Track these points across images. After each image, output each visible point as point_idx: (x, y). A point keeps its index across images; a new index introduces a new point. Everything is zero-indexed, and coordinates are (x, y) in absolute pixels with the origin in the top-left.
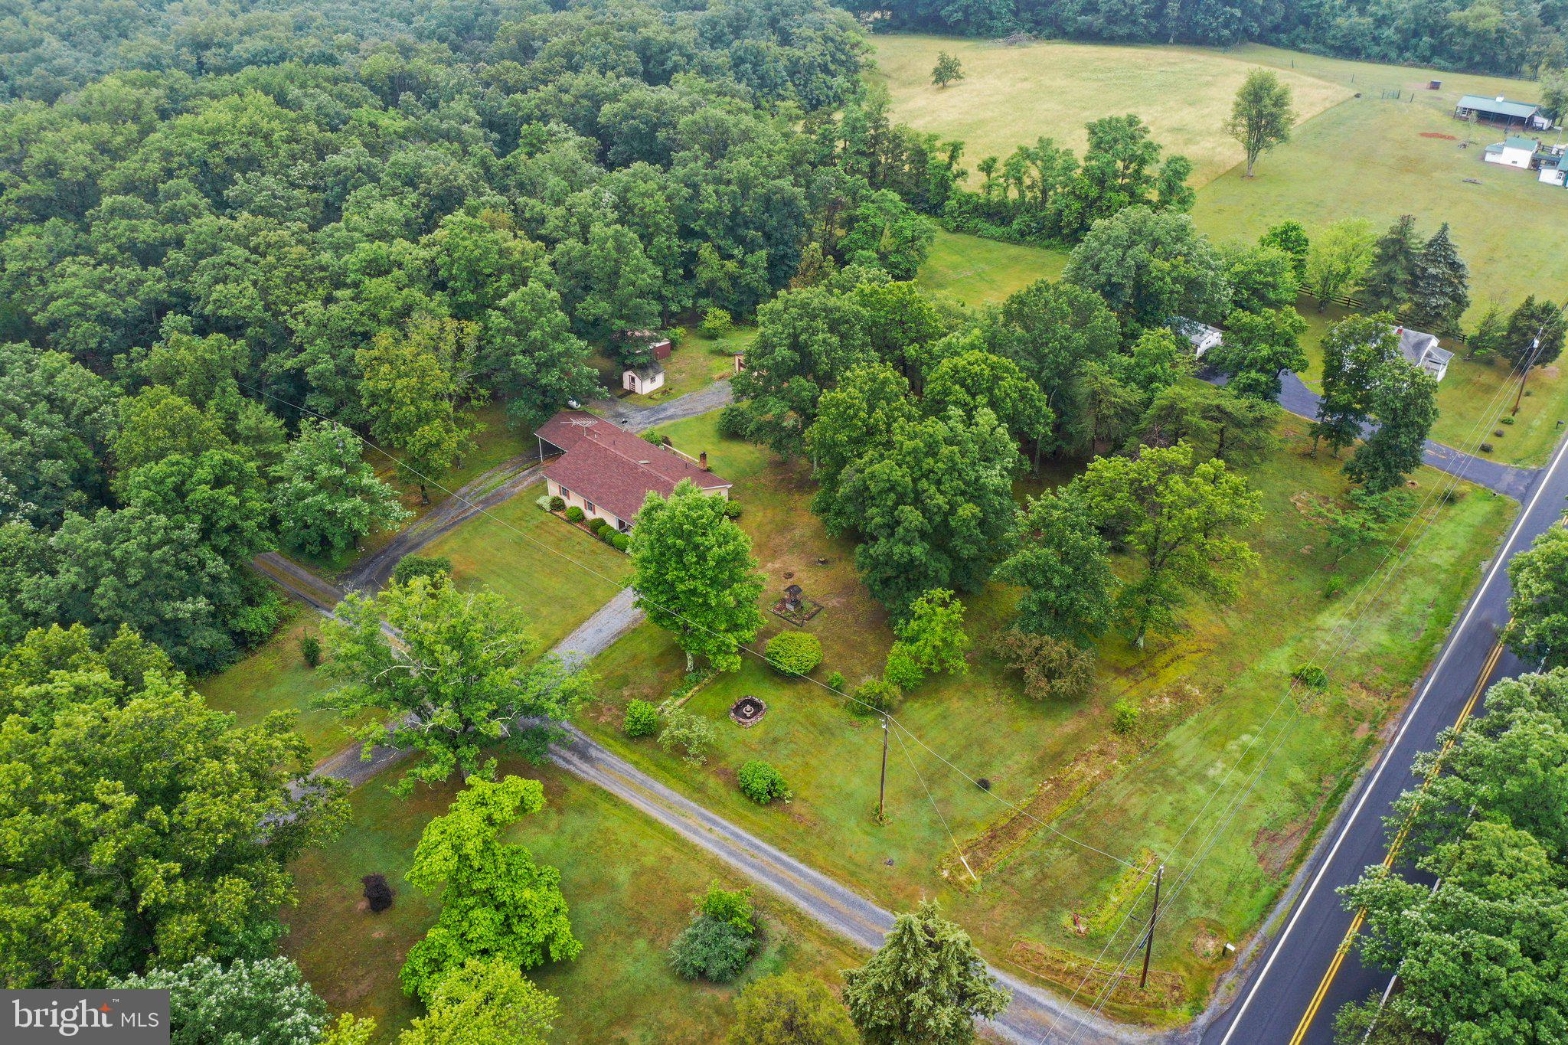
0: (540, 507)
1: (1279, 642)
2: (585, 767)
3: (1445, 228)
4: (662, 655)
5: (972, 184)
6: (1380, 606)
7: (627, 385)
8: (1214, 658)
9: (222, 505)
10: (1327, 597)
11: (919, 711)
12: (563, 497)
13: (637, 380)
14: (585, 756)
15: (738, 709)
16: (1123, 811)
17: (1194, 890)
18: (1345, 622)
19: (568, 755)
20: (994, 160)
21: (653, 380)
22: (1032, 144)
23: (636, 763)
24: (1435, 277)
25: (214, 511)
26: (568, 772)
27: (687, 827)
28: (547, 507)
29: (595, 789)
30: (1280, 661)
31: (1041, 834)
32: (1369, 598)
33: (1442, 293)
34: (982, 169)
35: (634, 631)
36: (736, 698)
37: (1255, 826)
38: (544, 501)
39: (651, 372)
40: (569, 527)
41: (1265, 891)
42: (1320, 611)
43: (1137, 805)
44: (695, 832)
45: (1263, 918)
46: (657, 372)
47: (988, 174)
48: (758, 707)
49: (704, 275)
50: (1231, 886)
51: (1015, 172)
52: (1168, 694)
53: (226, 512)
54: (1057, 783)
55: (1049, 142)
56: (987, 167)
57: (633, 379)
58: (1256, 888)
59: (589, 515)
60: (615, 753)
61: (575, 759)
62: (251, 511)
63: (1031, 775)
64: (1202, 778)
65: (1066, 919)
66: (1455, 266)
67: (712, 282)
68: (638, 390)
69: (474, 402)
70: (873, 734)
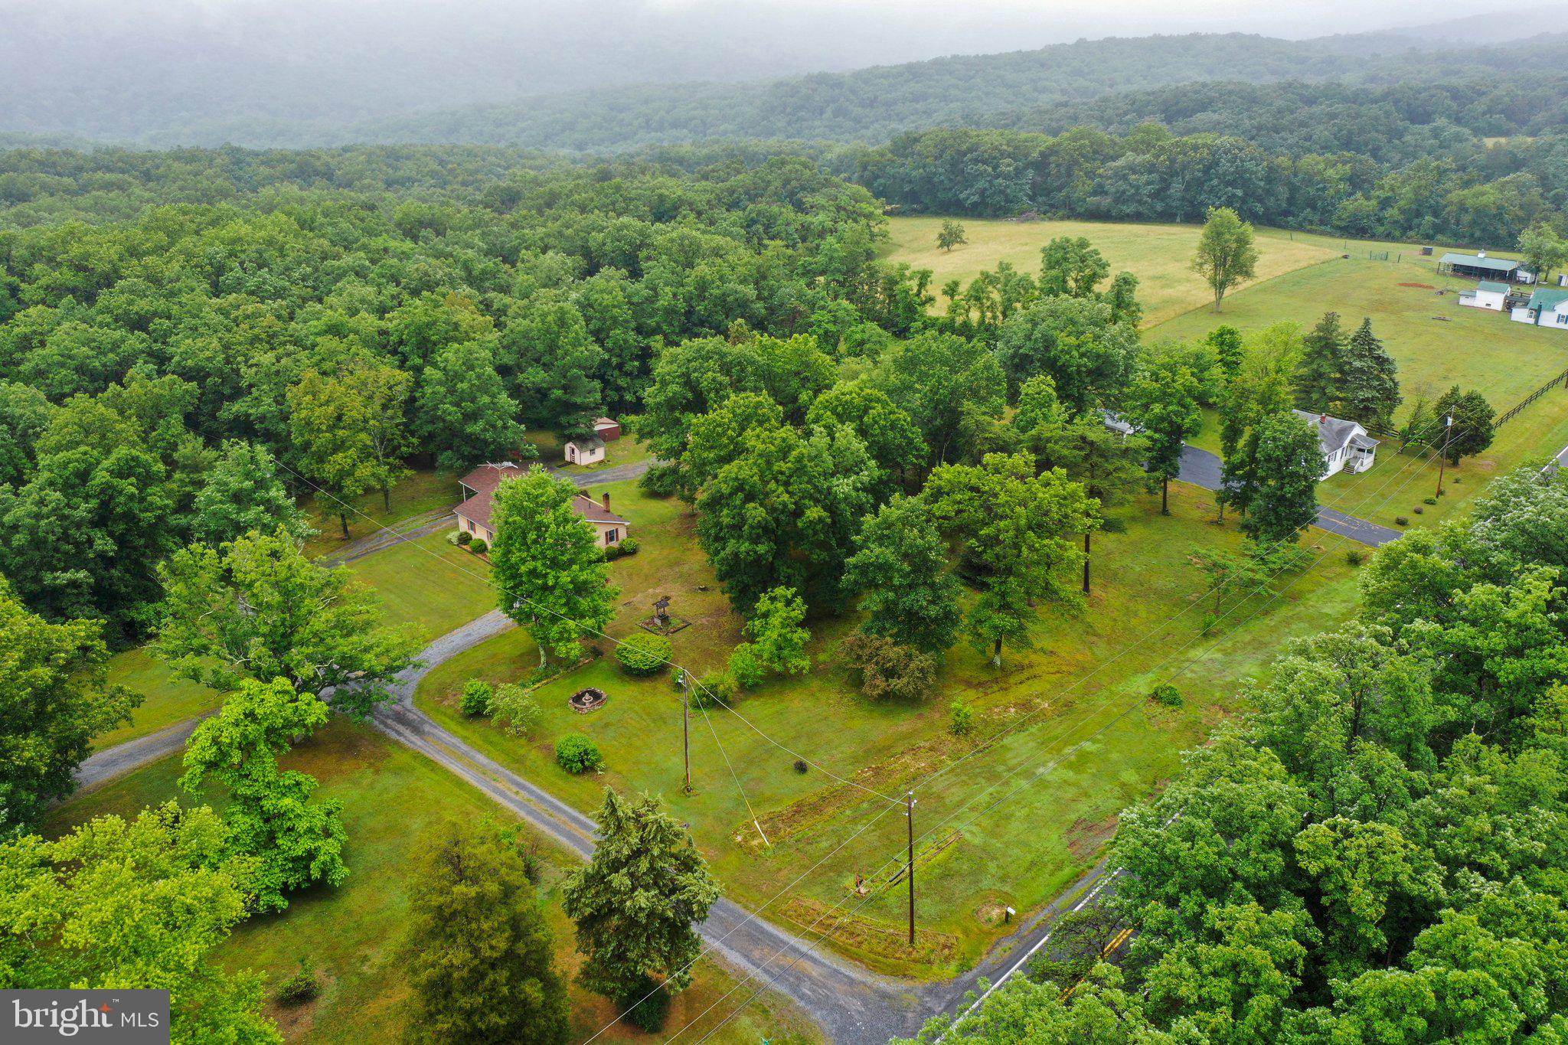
0: (450, 542)
1: (1144, 669)
2: (415, 738)
3: (1367, 322)
4: (522, 655)
5: (939, 310)
6: (1259, 644)
7: (568, 458)
8: (1072, 678)
9: (120, 493)
10: (1204, 635)
11: (755, 707)
12: (471, 532)
13: (577, 451)
14: (416, 730)
15: (578, 699)
16: (940, 798)
17: (992, 867)
18: (1219, 656)
19: (401, 728)
20: (956, 284)
21: (592, 451)
22: (992, 269)
23: (465, 739)
24: (1361, 370)
25: (112, 497)
26: (397, 743)
27: (496, 790)
28: (455, 540)
29: (417, 756)
30: (1142, 685)
31: (848, 812)
32: (1248, 638)
33: (1371, 387)
34: (945, 293)
35: (501, 636)
36: (579, 690)
37: (1073, 817)
38: (453, 536)
39: (591, 445)
40: (471, 557)
41: (1067, 871)
42: (1193, 646)
43: (955, 794)
44: (503, 794)
45: (1058, 893)
46: (598, 446)
47: (952, 297)
48: (596, 696)
50: (1033, 864)
51: (977, 296)
52: (1015, 706)
53: (122, 499)
54: (877, 772)
55: (1008, 267)
56: (951, 290)
57: (574, 451)
58: (1059, 867)
60: (449, 730)
61: (408, 733)
62: (151, 504)
63: (852, 764)
64: (1029, 774)
65: (849, 881)
66: (1382, 361)
68: (577, 461)
69: (404, 449)
70: (707, 725)
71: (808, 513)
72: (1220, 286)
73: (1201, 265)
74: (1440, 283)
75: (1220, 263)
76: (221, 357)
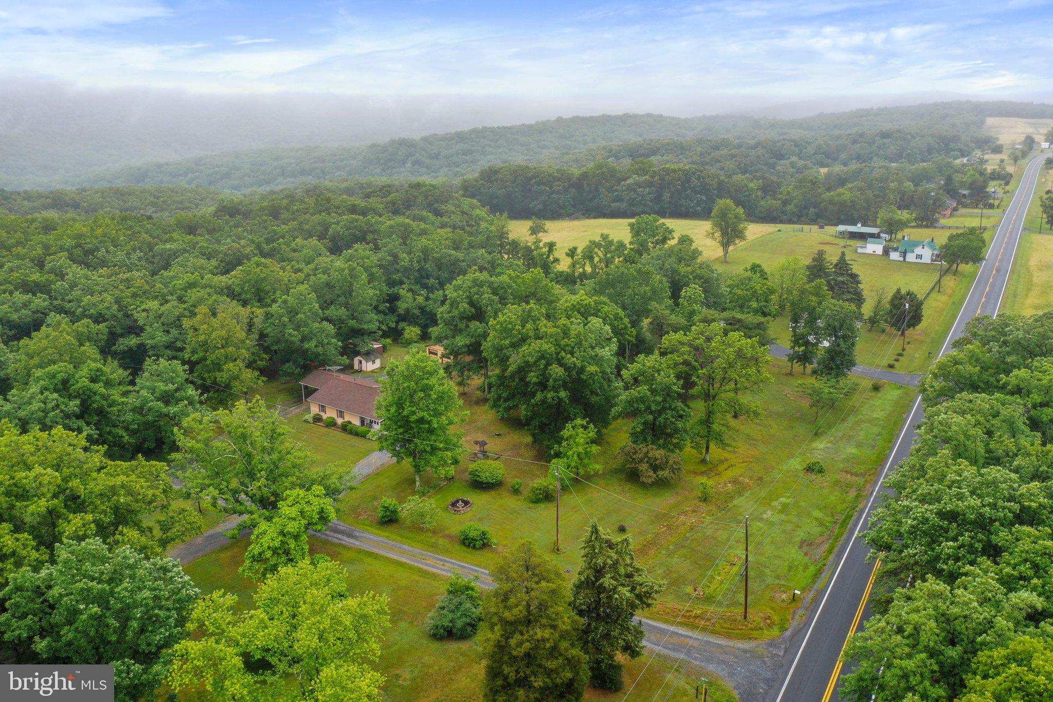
0: (306, 421)
1: (791, 456)
2: (352, 541)
3: (843, 254)
4: (398, 484)
5: (564, 265)
6: (849, 438)
7: (356, 367)
8: (754, 464)
9: (95, 393)
10: (816, 434)
11: (573, 499)
12: (322, 414)
13: (364, 362)
14: (350, 535)
15: (454, 504)
16: (714, 538)
17: (767, 571)
18: (829, 445)
19: (340, 536)
20: (575, 249)
21: (374, 362)
22: (598, 239)
23: (387, 537)
24: (843, 282)
25: (89, 397)
26: (340, 545)
27: (427, 565)
28: (311, 420)
29: (360, 551)
30: (796, 464)
31: (663, 552)
32: (840, 434)
33: (849, 292)
34: (568, 255)
35: (377, 474)
36: (451, 499)
37: (798, 539)
38: (309, 417)
39: (372, 357)
40: (326, 430)
41: (812, 569)
42: (813, 441)
43: (722, 535)
44: (433, 567)
45: (814, 582)
46: (377, 358)
47: (572, 258)
48: (466, 503)
49: (402, 306)
50: (790, 568)
51: (589, 255)
52: (730, 482)
53: (97, 398)
54: (669, 527)
55: (607, 236)
56: (572, 253)
57: (360, 362)
58: (806, 567)
59: (340, 421)
60: (372, 533)
61: (345, 538)
62: (114, 401)
63: (651, 524)
64: (761, 520)
65: (689, 589)
66: (854, 276)
67: (407, 311)
68: (364, 369)
69: (259, 362)
70: (546, 512)
71: (588, 369)
72: (725, 245)
73: (713, 234)
74: (842, 242)
75: (724, 233)
76: (115, 307)
